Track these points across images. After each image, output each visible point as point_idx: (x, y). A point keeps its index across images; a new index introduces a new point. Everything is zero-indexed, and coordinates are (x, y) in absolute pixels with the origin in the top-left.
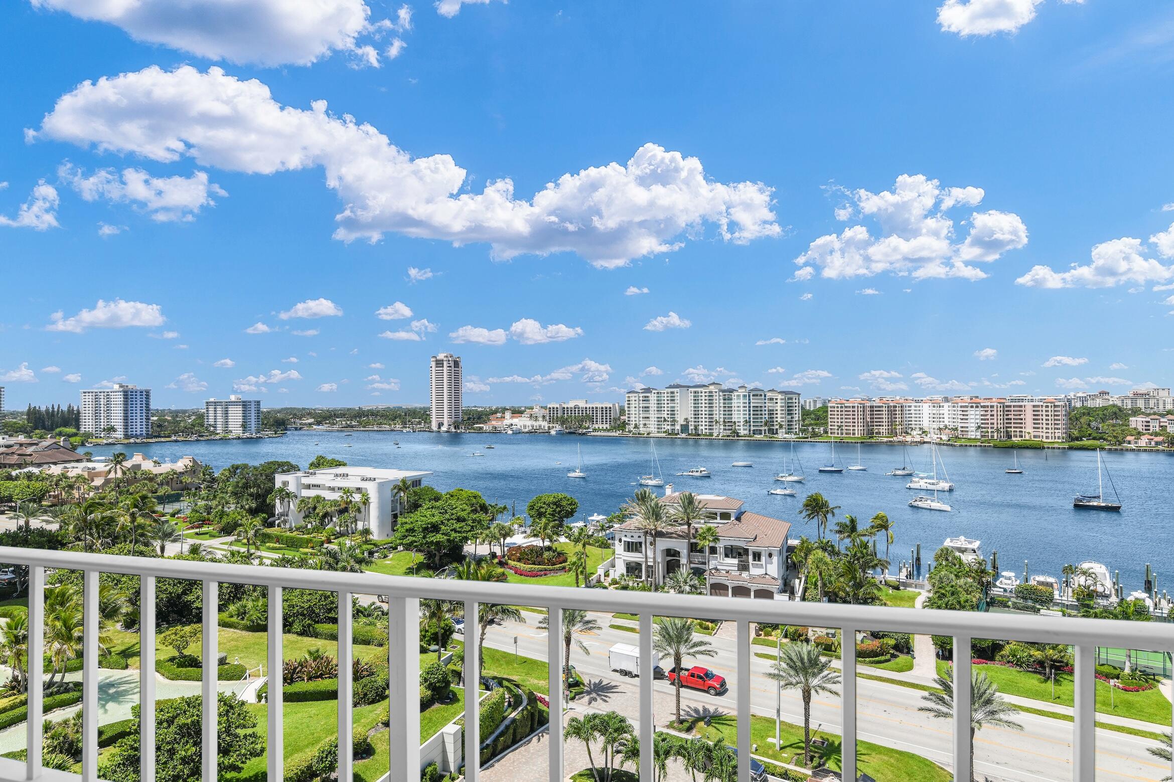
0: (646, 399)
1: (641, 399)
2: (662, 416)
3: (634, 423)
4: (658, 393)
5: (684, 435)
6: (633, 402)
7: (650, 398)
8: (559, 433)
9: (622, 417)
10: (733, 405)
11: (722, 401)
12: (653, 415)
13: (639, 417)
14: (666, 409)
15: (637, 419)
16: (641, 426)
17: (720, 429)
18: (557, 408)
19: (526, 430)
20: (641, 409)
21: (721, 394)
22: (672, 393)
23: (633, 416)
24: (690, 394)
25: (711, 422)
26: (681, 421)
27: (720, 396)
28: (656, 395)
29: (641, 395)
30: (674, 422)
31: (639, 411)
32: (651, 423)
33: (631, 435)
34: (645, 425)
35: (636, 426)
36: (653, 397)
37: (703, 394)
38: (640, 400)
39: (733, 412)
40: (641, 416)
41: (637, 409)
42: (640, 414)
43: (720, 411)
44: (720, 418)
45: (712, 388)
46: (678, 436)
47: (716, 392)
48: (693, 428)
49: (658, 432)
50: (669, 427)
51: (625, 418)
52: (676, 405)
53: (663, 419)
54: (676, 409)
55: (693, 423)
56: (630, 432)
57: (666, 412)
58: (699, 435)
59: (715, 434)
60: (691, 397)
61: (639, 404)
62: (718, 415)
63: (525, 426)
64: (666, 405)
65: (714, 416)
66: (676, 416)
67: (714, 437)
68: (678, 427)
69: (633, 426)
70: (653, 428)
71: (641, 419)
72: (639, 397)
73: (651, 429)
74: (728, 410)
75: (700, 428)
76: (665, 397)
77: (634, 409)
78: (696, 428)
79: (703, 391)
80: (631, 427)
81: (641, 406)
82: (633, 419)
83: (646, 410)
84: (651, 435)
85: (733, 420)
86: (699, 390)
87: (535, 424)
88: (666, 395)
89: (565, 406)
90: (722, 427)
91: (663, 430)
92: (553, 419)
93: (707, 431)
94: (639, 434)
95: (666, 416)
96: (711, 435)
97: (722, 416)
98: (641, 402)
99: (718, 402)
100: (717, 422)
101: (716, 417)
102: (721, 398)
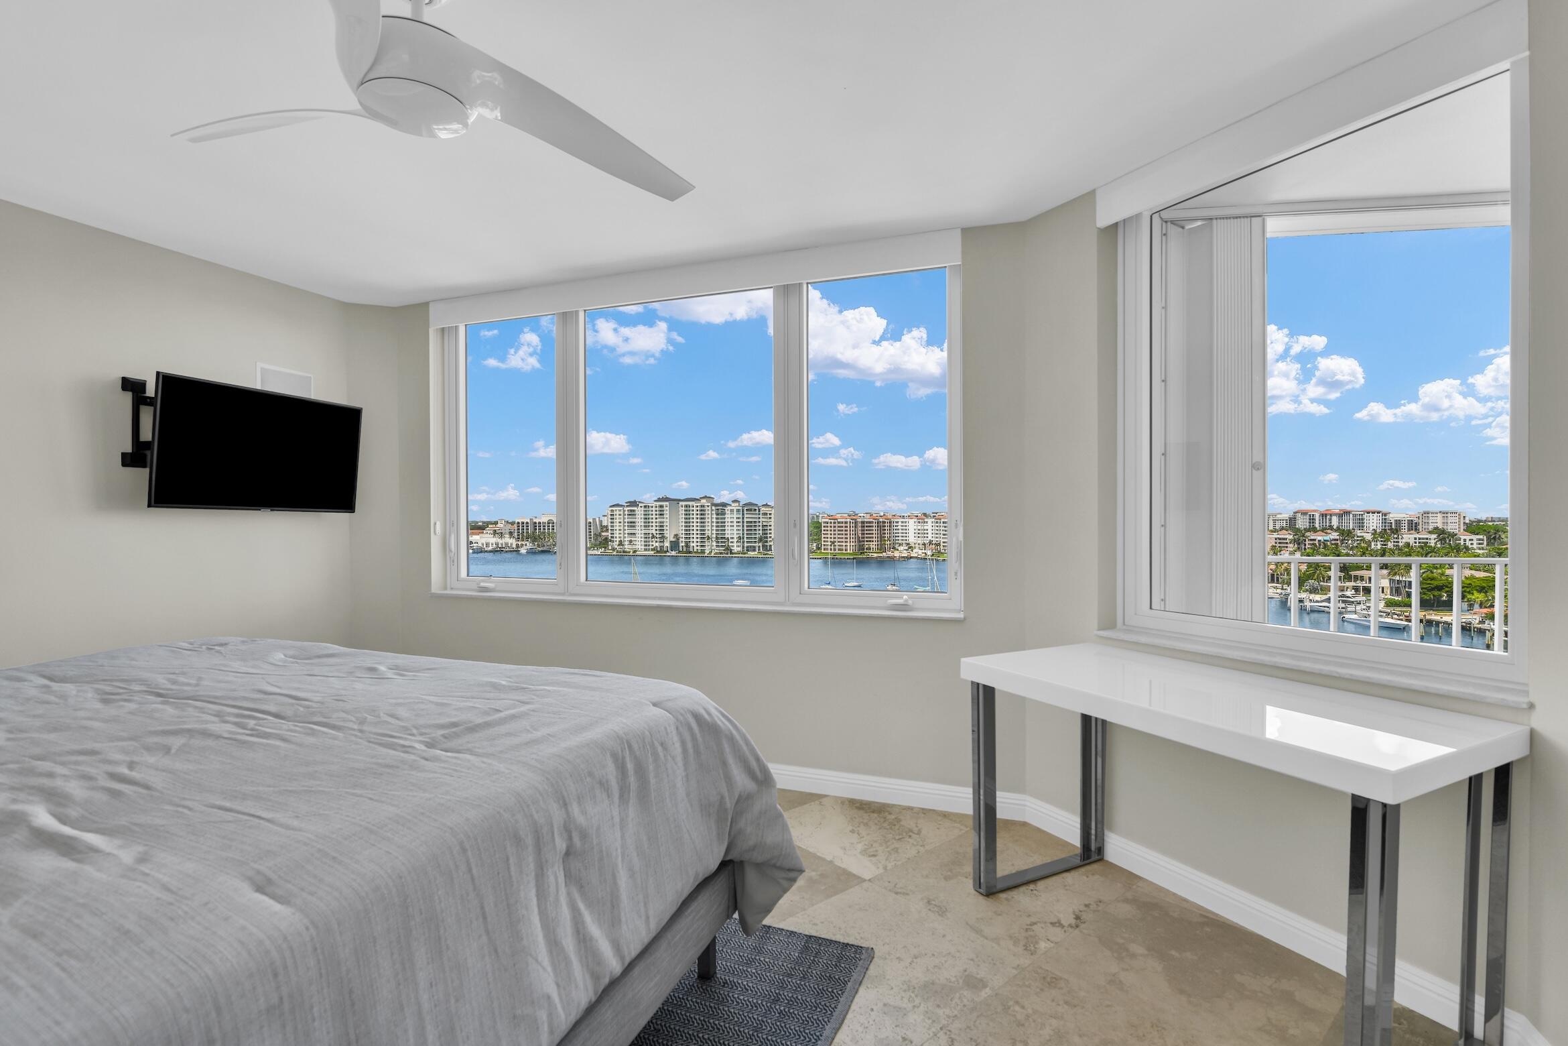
0: (632, 514)
1: (626, 513)
2: (650, 532)
3: (618, 539)
4: (645, 507)
5: (673, 553)
6: (618, 516)
7: (637, 512)
8: (531, 552)
9: (603, 534)
10: (726, 520)
11: (715, 516)
12: (640, 532)
13: (624, 534)
14: (654, 524)
15: (622, 536)
16: (627, 543)
17: (712, 546)
18: (527, 523)
19: (490, 548)
20: (626, 524)
21: (713, 508)
22: (661, 506)
23: (618, 532)
24: (681, 508)
25: (704, 538)
26: (670, 536)
27: (712, 510)
28: (643, 509)
29: (626, 509)
30: (663, 537)
31: (624, 526)
32: (637, 539)
33: (615, 553)
34: (631, 541)
35: (621, 543)
36: (639, 512)
37: (695, 509)
38: (624, 515)
39: (726, 528)
40: (626, 532)
41: (622, 524)
42: (625, 530)
43: (712, 526)
44: (712, 534)
45: (704, 501)
46: (668, 554)
47: (708, 506)
48: (683, 544)
49: (646, 550)
50: (657, 544)
51: (609, 534)
52: (665, 520)
53: (651, 536)
54: (665, 524)
55: (684, 540)
56: (614, 549)
57: (654, 528)
58: (690, 552)
59: (707, 552)
60: (682, 511)
61: (624, 518)
62: (711, 531)
63: (487, 545)
64: (654, 520)
65: (706, 532)
66: (665, 532)
67: (706, 555)
68: (667, 544)
69: (617, 543)
70: (639, 545)
71: (626, 535)
72: (624, 511)
73: (637, 547)
74: (721, 525)
75: (692, 544)
76: (654, 512)
77: (618, 524)
78: (687, 546)
79: (695, 505)
80: (616, 544)
81: (626, 520)
82: (618, 536)
83: (632, 525)
84: (638, 553)
85: (726, 536)
86: (690, 503)
87: (500, 541)
88: (654, 509)
89: (537, 521)
90: (714, 544)
91: (651, 547)
92: (523, 536)
93: (699, 548)
94: (624, 552)
95: (654, 532)
96: (703, 552)
97: (714, 532)
98: (626, 517)
99: (711, 517)
100: (709, 538)
101: (708, 533)
102: (714, 512)
